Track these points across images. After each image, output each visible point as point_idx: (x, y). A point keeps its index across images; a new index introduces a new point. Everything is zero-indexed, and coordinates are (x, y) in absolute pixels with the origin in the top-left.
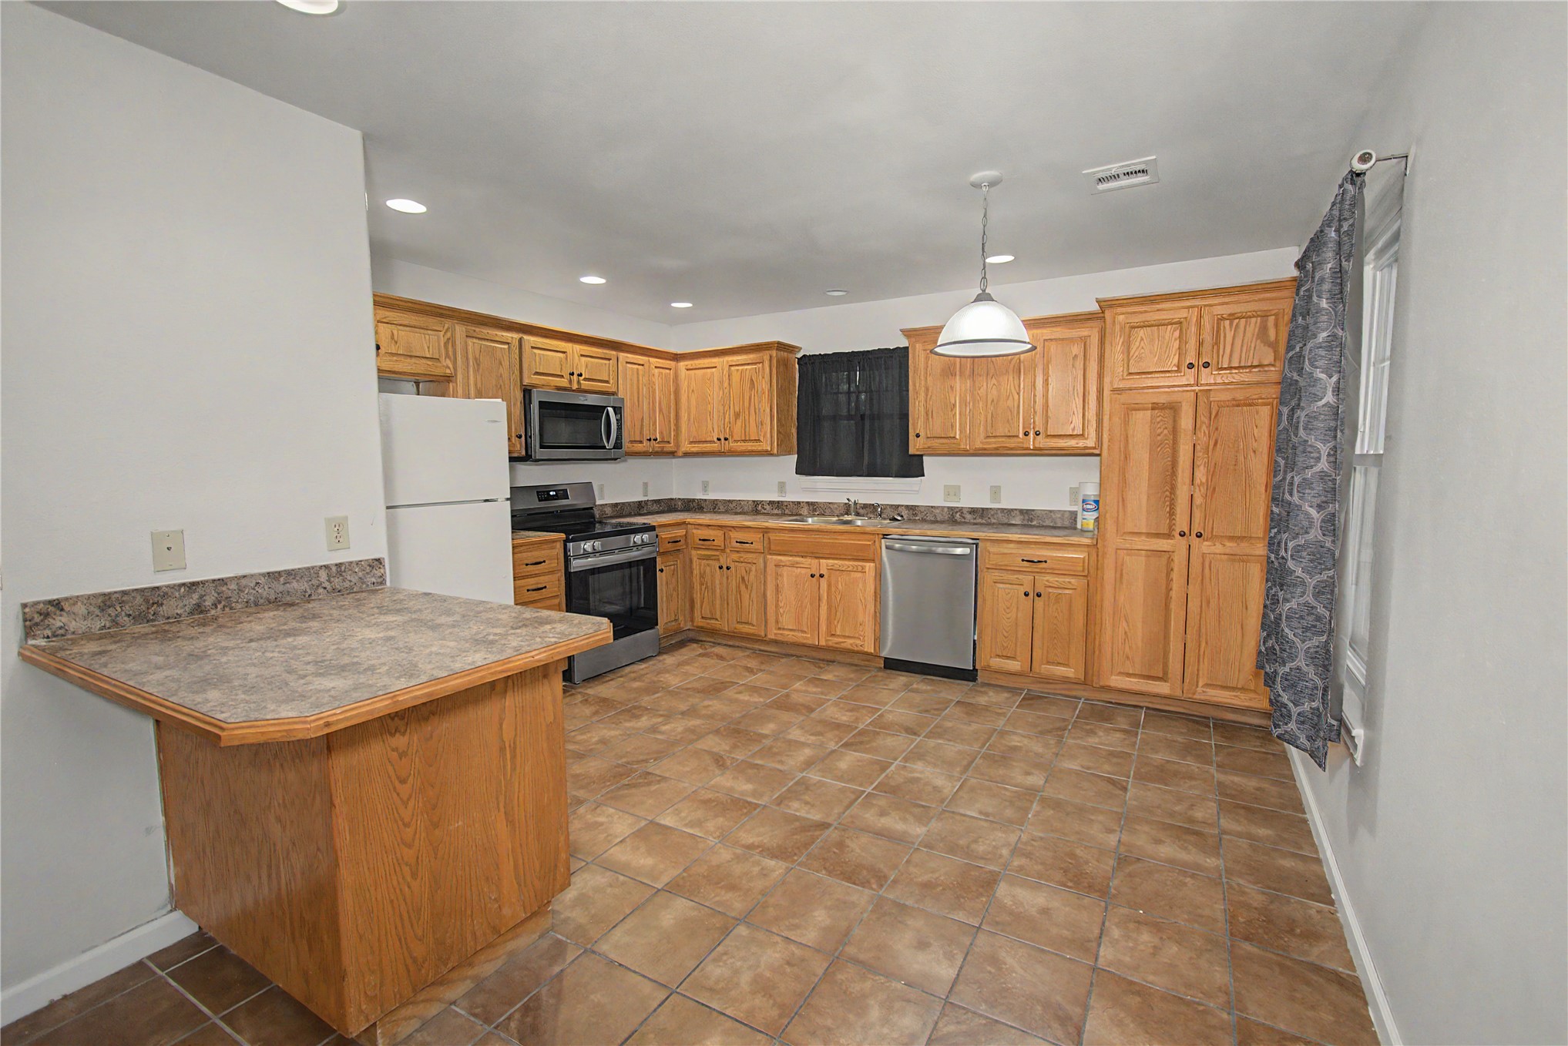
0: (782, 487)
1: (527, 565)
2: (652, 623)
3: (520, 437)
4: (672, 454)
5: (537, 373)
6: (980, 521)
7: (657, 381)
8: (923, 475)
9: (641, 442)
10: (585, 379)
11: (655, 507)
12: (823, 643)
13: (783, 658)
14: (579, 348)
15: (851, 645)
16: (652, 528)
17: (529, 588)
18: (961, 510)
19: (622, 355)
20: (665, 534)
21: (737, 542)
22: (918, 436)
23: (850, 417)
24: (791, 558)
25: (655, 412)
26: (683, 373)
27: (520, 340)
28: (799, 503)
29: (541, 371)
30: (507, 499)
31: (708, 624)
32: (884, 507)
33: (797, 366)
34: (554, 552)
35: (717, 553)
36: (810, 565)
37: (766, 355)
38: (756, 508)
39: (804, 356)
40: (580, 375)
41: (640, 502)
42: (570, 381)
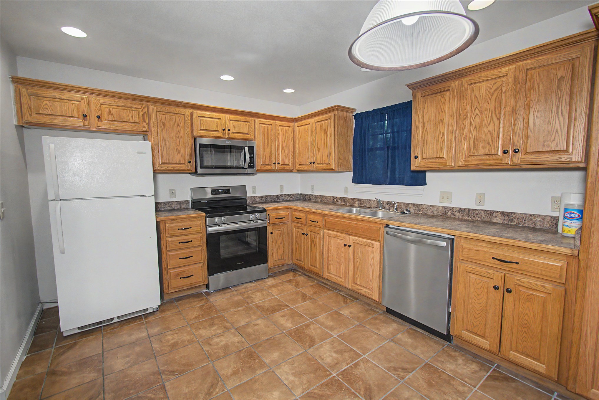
0: (346, 189)
1: (179, 229)
2: (265, 260)
3: (190, 162)
4: (291, 171)
5: (202, 130)
6: (466, 218)
7: (280, 132)
8: (425, 184)
9: (270, 165)
10: (233, 132)
11: (288, 198)
12: (350, 287)
13: (330, 290)
14: (228, 116)
15: (365, 292)
16: (264, 211)
17: (180, 242)
18: (452, 209)
19: (257, 120)
20: (273, 215)
21: (311, 221)
22: (416, 157)
23: (381, 149)
24: (335, 233)
25: (278, 149)
26: (297, 129)
27: (192, 114)
28: (354, 199)
29: (204, 128)
30: (153, 195)
31: (299, 263)
32: (400, 204)
33: (354, 120)
34: (199, 222)
35: (302, 226)
36: (345, 238)
37: (332, 114)
38: (334, 201)
39: (357, 113)
40: (229, 130)
41: (278, 195)
42: (224, 134)
